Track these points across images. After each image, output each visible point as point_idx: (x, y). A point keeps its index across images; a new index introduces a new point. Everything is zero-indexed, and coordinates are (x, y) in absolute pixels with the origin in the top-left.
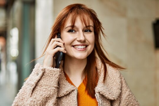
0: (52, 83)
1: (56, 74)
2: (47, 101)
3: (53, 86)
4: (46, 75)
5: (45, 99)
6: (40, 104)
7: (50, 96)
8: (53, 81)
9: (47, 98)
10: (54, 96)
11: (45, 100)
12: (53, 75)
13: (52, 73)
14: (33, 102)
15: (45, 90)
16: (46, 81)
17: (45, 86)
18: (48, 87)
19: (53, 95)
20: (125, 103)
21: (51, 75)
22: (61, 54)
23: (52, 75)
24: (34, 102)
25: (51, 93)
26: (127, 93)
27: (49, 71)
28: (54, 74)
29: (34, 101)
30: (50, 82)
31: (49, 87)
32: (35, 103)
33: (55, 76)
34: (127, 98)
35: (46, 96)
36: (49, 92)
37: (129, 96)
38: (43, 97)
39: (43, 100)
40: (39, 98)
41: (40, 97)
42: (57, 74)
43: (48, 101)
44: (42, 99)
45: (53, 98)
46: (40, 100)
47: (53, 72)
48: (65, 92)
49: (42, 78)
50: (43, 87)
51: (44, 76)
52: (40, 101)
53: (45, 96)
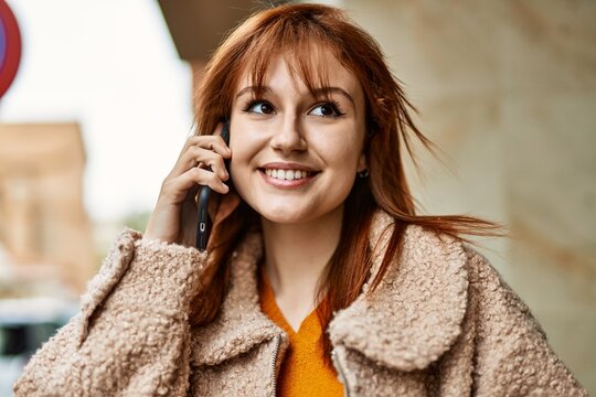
0: (160, 299)
1: (176, 268)
2: (135, 371)
3: (159, 313)
4: (138, 270)
5: (124, 358)
6: (101, 378)
7: (146, 349)
8: (165, 294)
9: (130, 355)
10: (164, 351)
11: (124, 364)
12: (166, 271)
13: (161, 264)
14: (78, 370)
15: (126, 325)
16: (135, 292)
17: (128, 311)
18: (141, 313)
19: (156, 346)
20: (499, 388)
21: (158, 271)
22: (204, 193)
23: (162, 270)
24: (83, 367)
25: (150, 339)
26: (511, 343)
27: (150, 254)
28: (169, 266)
29: (82, 364)
30: (151, 296)
31: (143, 316)
32: (86, 373)
33: (174, 276)
34: (510, 367)
35: (129, 347)
36: (142, 334)
37: (520, 358)
38: (115, 350)
39: (113, 363)
40: (101, 356)
41: (106, 350)
42: (182, 269)
43: (141, 370)
44: (111, 359)
45: (158, 358)
46: (103, 362)
47: (166, 259)
48: (228, 344)
49: (125, 280)
50: (123, 315)
51: (130, 275)
52: (103, 368)
53: (124, 346)
